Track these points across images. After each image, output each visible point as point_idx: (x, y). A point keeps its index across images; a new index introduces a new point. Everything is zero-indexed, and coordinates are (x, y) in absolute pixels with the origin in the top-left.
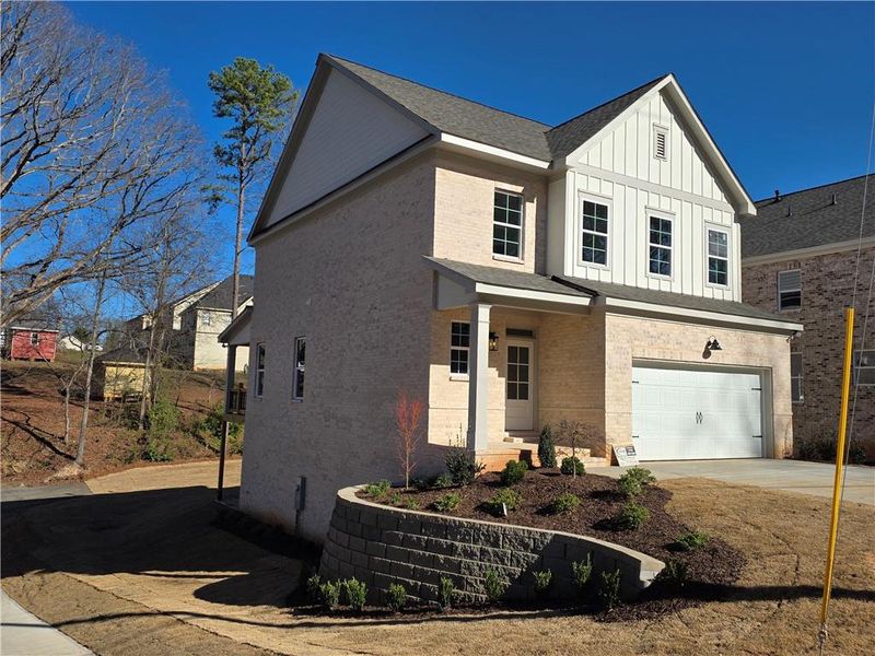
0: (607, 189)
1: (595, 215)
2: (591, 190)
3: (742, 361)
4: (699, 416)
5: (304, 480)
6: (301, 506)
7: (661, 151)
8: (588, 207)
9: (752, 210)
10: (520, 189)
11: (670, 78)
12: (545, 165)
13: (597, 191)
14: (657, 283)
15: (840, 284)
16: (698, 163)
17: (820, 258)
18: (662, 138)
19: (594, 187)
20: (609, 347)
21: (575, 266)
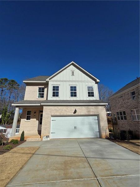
0: (59, 83)
1: (56, 88)
3: (87, 113)
4: (75, 128)
10: (43, 87)
12: (45, 82)
18: (73, 72)
19: (56, 83)
21: (50, 98)
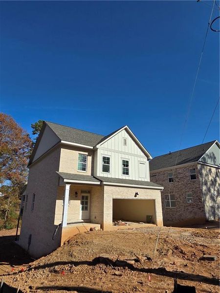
0: (109, 153)
1: (106, 160)
2: (105, 153)
5: (31, 235)
6: (29, 243)
7: (125, 144)
8: (104, 158)
9: (151, 158)
10: (86, 154)
11: (126, 126)
12: (92, 148)
13: (106, 154)
14: (125, 177)
15: (181, 176)
16: (136, 146)
17: (176, 169)
18: (125, 140)
19: (106, 153)
20: (105, 195)
21: (100, 173)
